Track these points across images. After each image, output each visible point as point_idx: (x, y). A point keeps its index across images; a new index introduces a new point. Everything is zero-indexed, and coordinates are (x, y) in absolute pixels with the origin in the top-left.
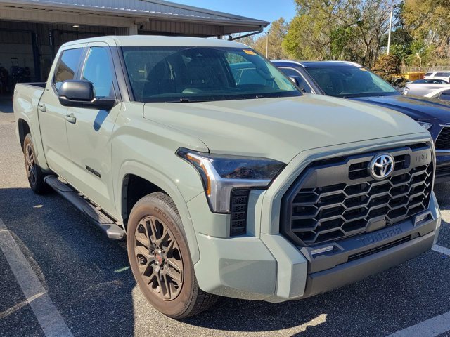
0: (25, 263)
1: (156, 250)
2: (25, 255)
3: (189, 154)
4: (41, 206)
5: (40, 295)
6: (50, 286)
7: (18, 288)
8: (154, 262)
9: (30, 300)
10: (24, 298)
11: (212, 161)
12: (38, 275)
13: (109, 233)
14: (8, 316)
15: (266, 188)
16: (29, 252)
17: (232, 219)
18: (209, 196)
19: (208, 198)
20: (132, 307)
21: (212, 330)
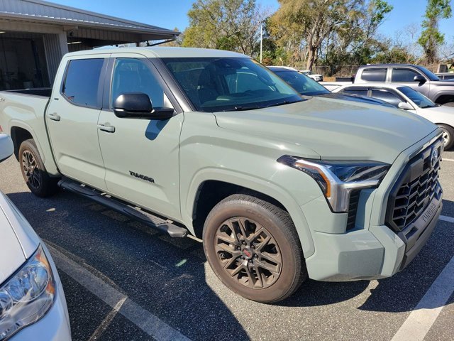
0: (82, 270)
1: (243, 247)
2: (77, 262)
3: (299, 161)
4: (53, 209)
5: (123, 301)
6: (126, 290)
7: (95, 297)
8: (240, 257)
9: (117, 308)
10: (109, 309)
11: (329, 167)
12: (106, 281)
13: (171, 232)
14: (107, 329)
15: (376, 187)
16: (79, 258)
17: (349, 216)
18: (329, 198)
19: (327, 200)
20: (218, 299)
21: (302, 308)
